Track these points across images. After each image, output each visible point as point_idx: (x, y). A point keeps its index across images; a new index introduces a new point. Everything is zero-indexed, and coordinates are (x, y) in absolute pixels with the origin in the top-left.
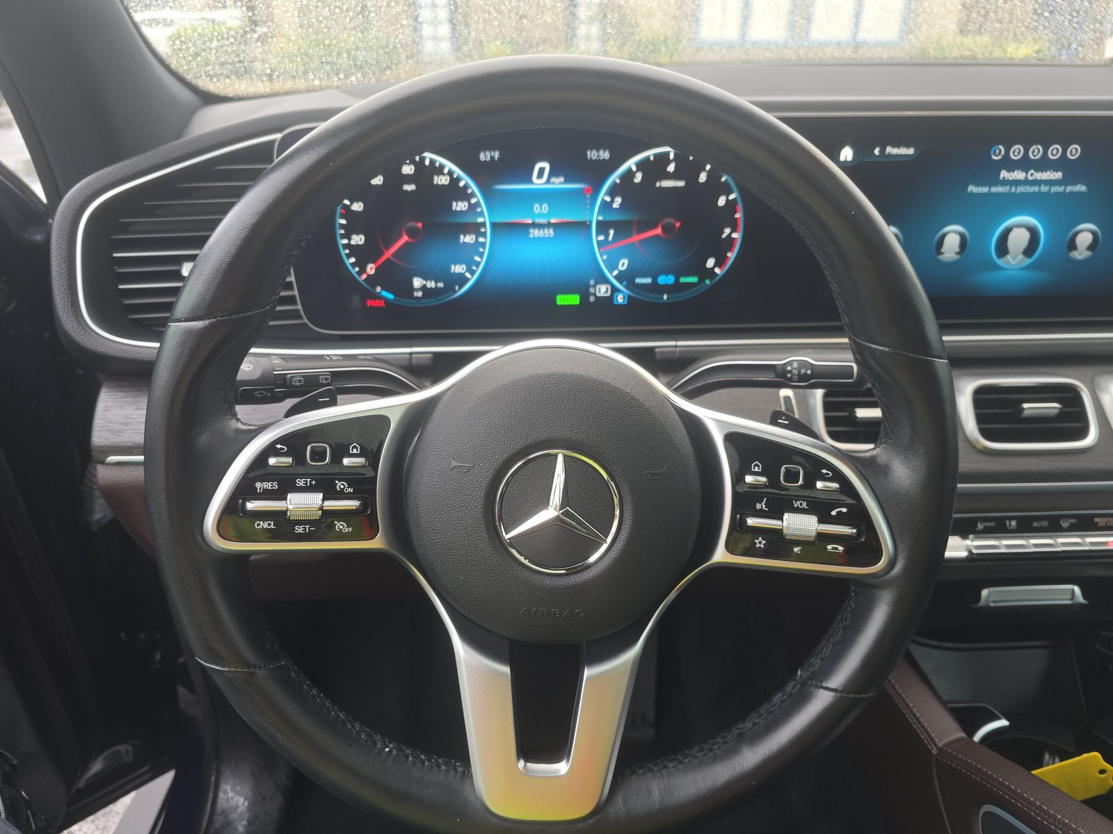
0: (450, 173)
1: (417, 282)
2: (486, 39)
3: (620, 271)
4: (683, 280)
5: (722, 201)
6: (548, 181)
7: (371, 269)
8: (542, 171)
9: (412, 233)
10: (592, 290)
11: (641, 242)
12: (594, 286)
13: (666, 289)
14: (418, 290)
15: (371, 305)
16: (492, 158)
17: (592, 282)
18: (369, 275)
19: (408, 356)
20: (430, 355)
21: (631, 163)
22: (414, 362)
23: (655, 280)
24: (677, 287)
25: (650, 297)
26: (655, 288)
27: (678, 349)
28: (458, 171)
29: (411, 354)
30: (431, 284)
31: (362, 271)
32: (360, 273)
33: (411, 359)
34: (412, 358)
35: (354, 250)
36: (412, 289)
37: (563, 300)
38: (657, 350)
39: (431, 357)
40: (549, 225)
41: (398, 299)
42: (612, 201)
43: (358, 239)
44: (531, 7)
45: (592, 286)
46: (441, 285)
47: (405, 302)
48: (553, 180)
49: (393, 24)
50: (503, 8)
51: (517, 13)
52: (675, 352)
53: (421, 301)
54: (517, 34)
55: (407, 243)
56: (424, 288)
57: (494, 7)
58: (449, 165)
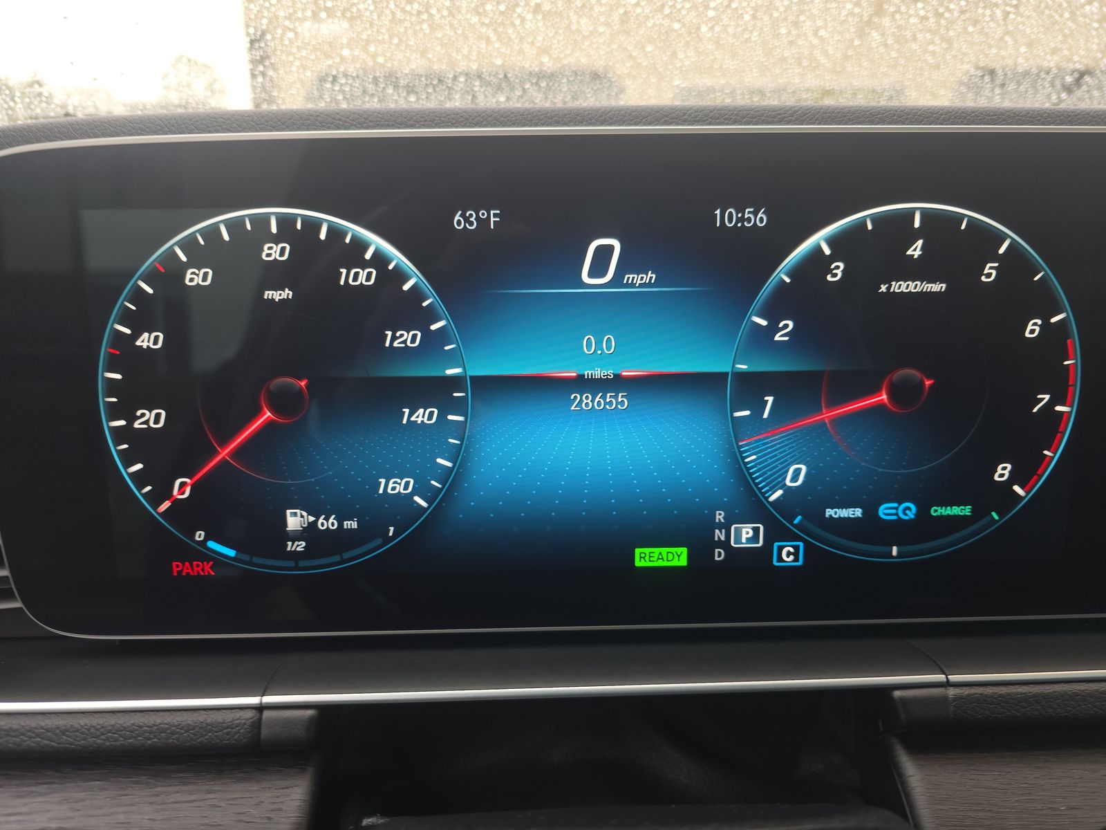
0: (380, 260)
1: (295, 521)
2: (482, 90)
3: (788, 490)
4: (938, 511)
5: (1033, 329)
6: (617, 281)
7: (182, 489)
8: (603, 255)
9: (285, 403)
10: (719, 535)
11: (839, 421)
12: (726, 527)
13: (898, 530)
14: (296, 536)
15: (180, 572)
16: (483, 223)
17: (720, 516)
18: (176, 503)
19: (250, 714)
20: (310, 712)
21: (819, 239)
22: (265, 732)
23: (870, 512)
24: (924, 527)
25: (856, 552)
26: (870, 529)
27: (952, 692)
28: (397, 258)
29: (260, 708)
30: (328, 523)
31: (162, 492)
32: (155, 499)
33: (257, 724)
34: (260, 719)
35: (140, 443)
36: (285, 536)
37: (647, 557)
38: (897, 694)
39: (311, 719)
40: (617, 383)
41: (246, 557)
42: (773, 328)
43: (150, 418)
44: (556, 33)
45: (720, 526)
46: (351, 524)
47: (266, 565)
48: (629, 277)
49: (327, 56)
50: (510, 31)
51: (532, 43)
52: (945, 698)
53: (302, 564)
54: (532, 84)
55: (269, 424)
56: (309, 532)
57: (495, 30)
58: (377, 242)
